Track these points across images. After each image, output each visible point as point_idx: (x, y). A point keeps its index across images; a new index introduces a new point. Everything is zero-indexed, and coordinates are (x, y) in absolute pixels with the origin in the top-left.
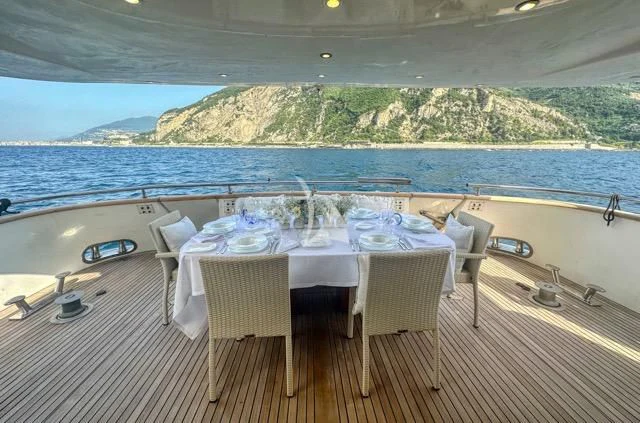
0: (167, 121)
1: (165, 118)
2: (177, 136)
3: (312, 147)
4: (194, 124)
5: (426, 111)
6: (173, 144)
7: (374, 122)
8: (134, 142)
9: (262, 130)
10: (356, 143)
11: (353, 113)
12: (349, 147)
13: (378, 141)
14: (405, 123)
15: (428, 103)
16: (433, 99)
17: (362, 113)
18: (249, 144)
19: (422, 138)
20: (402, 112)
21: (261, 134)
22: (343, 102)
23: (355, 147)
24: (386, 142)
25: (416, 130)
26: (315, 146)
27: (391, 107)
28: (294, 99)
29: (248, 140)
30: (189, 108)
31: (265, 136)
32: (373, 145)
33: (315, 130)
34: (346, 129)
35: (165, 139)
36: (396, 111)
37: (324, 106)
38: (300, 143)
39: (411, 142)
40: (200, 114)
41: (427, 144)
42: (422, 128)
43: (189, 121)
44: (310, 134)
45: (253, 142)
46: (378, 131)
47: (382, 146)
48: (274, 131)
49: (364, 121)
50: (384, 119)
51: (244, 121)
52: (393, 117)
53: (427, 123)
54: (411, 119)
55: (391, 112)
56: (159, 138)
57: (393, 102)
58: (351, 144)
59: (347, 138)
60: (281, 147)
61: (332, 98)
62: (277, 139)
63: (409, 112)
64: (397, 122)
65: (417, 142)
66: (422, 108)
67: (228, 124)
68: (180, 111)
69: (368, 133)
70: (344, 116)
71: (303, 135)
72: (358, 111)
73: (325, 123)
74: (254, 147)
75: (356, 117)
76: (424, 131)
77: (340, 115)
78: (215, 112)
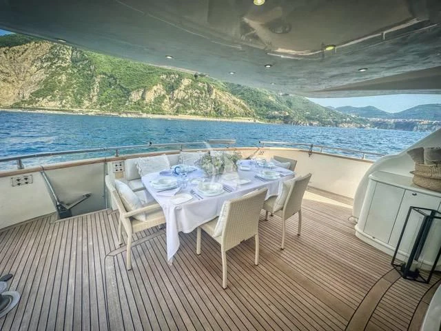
3: (90, 114)
5: (179, 94)
7: (143, 98)
9: (27, 96)
10: (130, 113)
11: (125, 89)
12: (124, 115)
13: (148, 113)
14: (165, 101)
15: (180, 88)
16: (183, 87)
17: (133, 90)
18: (12, 107)
19: (177, 112)
20: (163, 93)
21: (27, 98)
22: (115, 79)
23: (129, 116)
24: (154, 114)
25: (173, 106)
26: (93, 113)
27: (155, 88)
28: (64, 69)
29: (10, 103)
31: (32, 101)
32: (144, 115)
33: (91, 100)
34: (121, 101)
36: (159, 91)
37: (98, 80)
38: (77, 110)
39: (170, 114)
41: (181, 116)
42: (177, 105)
44: (86, 103)
45: (17, 105)
46: (147, 105)
47: (150, 116)
48: (44, 96)
49: (135, 96)
50: (150, 96)
52: (157, 95)
53: (180, 102)
54: (170, 98)
55: (155, 92)
57: (157, 85)
58: (126, 113)
59: (122, 109)
60: (56, 112)
61: (105, 74)
62: (49, 104)
63: (168, 93)
64: (159, 100)
65: (175, 115)
66: (176, 92)
69: (139, 106)
70: (118, 90)
71: (80, 103)
72: (129, 87)
73: (100, 94)
74: (20, 110)
75: (128, 93)
76: (178, 107)
77: (114, 89)
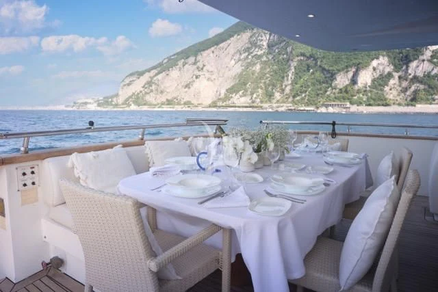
0: (129, 85)
1: (127, 81)
2: (137, 99)
3: (280, 109)
4: (154, 87)
5: (419, 68)
6: (133, 107)
7: (354, 81)
8: (99, 105)
9: (223, 92)
10: (332, 106)
11: (328, 71)
12: (323, 110)
13: (360, 104)
14: (392, 82)
15: (421, 58)
17: (339, 71)
18: (210, 106)
19: (414, 100)
20: (388, 70)
21: (222, 96)
22: (315, 60)
23: (331, 110)
24: (370, 105)
25: (405, 90)
26: (283, 109)
27: (375, 63)
28: (259, 57)
29: (209, 102)
30: (149, 71)
31: (227, 98)
32: (354, 108)
33: (283, 90)
34: (320, 89)
35: (126, 103)
36: (381, 68)
37: (294, 64)
38: (265, 105)
39: (399, 104)
40: (160, 77)
41: (420, 108)
42: (413, 88)
43: (150, 83)
44: (277, 95)
45: (214, 105)
46: (359, 91)
47: (364, 109)
48: (237, 92)
49: (342, 80)
50: (365, 78)
51: (205, 82)
52: (377, 75)
53: (421, 82)
54: (400, 77)
55: (374, 69)
56: (121, 100)
57: (378, 58)
58: (327, 106)
59: (322, 100)
60: (245, 110)
61: (303, 55)
62: (240, 100)
63: (397, 69)
64: (381, 81)
65: (408, 105)
66: (414, 64)
67: (188, 86)
68: (141, 74)
69: (346, 94)
70: (318, 74)
71: (270, 96)
72: (335, 68)
73: (294, 82)
74: (215, 109)
75: (332, 76)
76: (416, 92)
77: (313, 73)
78: (174, 73)
